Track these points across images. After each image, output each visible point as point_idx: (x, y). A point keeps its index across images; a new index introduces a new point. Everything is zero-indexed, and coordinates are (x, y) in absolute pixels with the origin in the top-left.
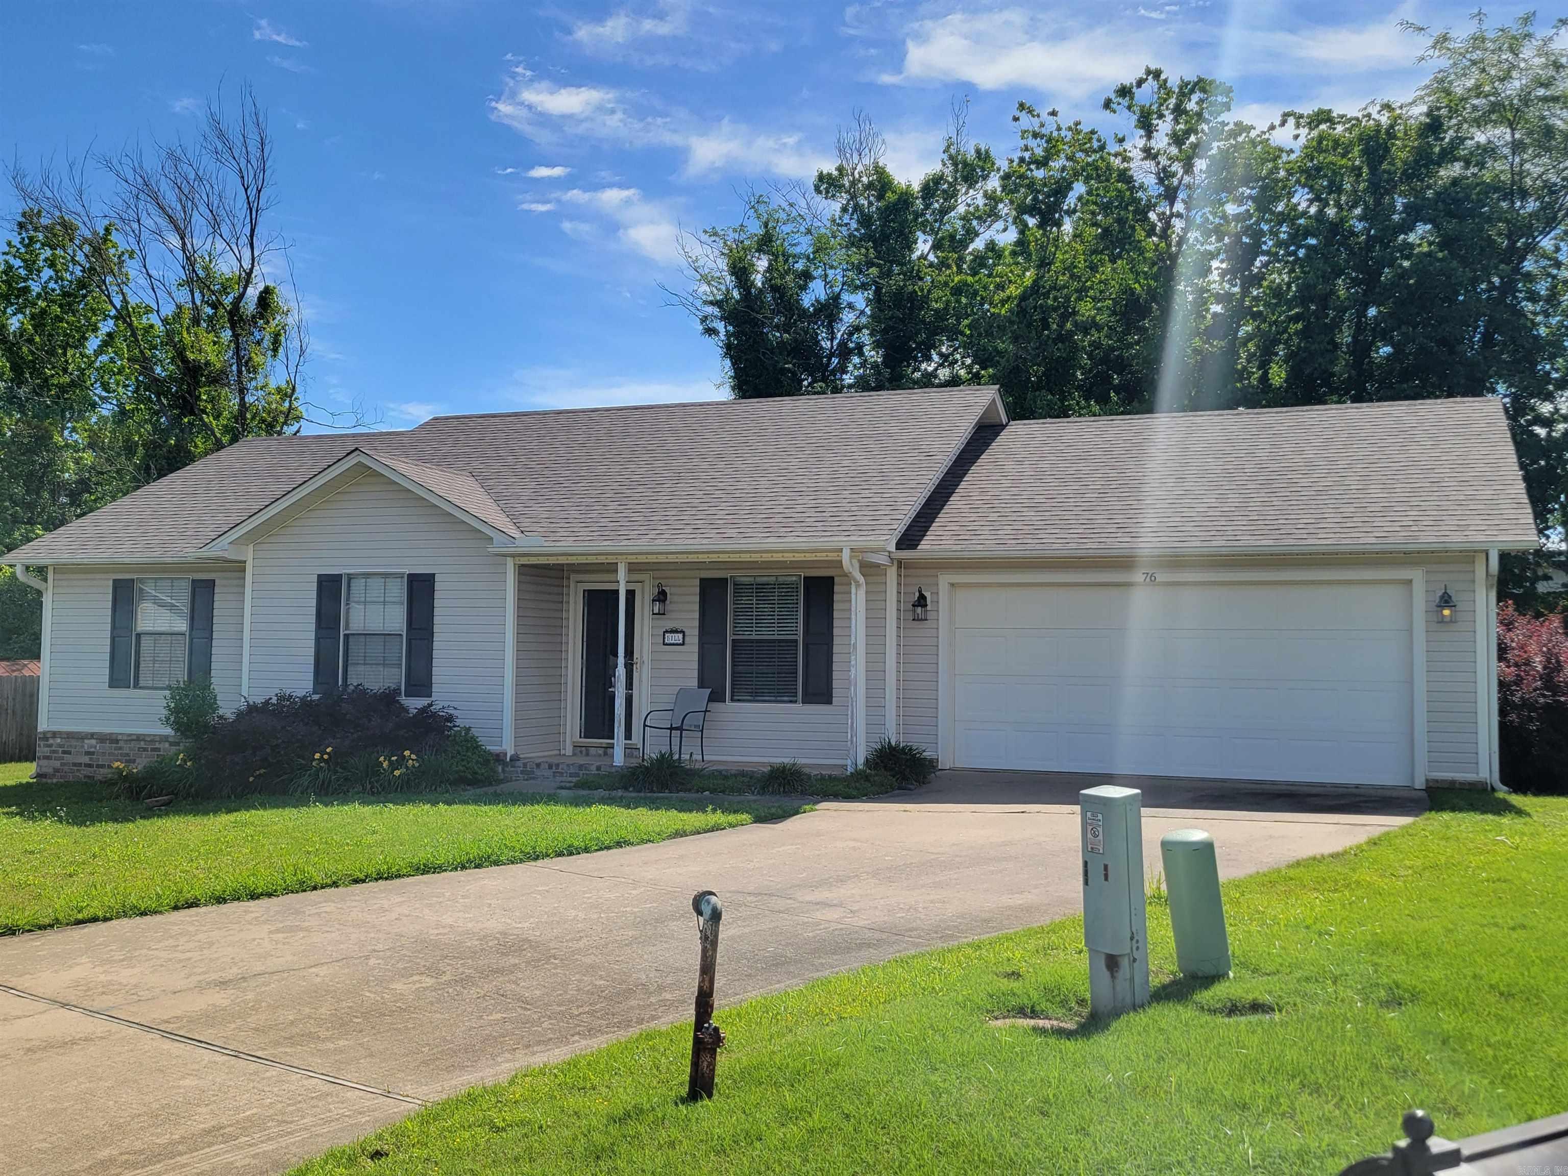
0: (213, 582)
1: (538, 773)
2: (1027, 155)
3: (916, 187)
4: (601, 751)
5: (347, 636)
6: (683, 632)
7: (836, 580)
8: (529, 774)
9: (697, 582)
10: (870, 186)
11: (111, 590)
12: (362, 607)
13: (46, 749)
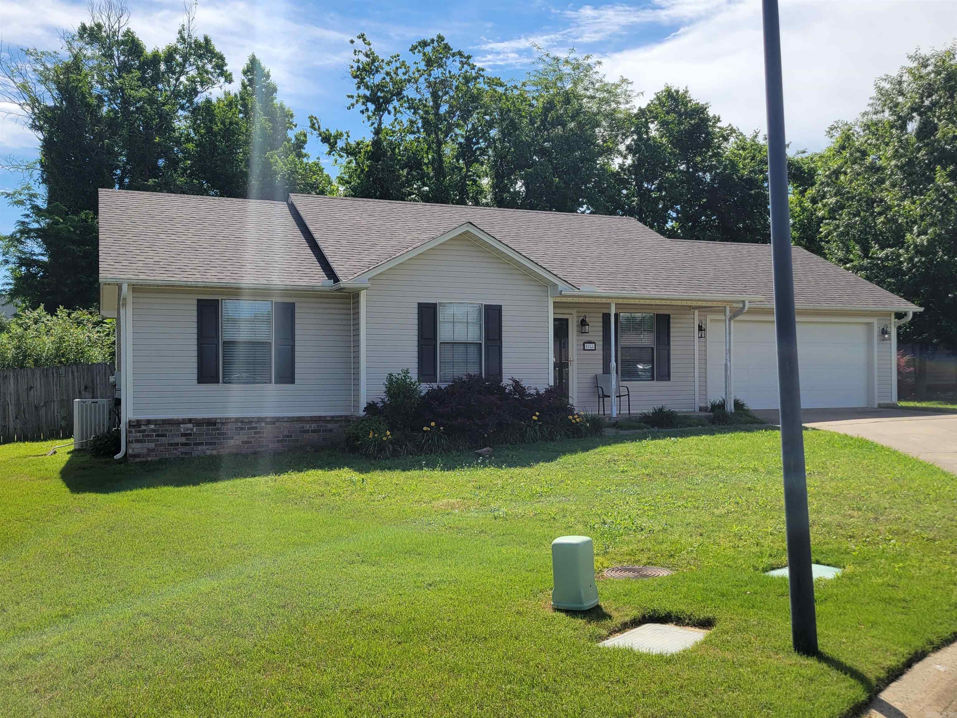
0: (293, 304)
5: (441, 343)
6: (594, 343)
9: (601, 315)
11: (195, 308)
12: (451, 325)
13: (138, 434)
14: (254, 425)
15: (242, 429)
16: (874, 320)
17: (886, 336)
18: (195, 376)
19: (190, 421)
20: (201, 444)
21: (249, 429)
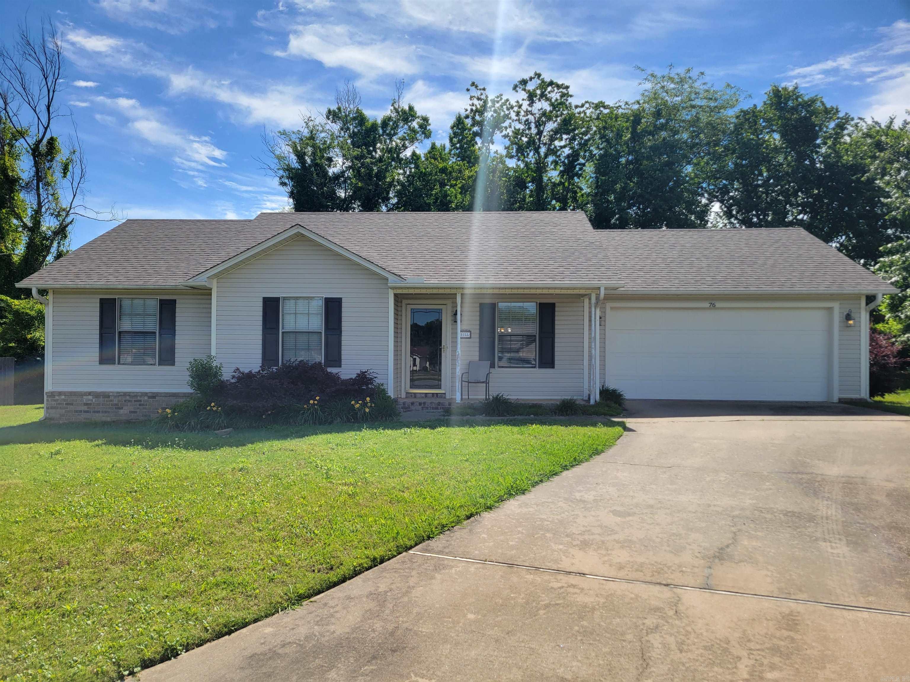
0: (175, 301)
1: (412, 408)
2: (474, 108)
3: (379, 122)
4: (423, 395)
5: (283, 333)
6: (470, 332)
7: (557, 305)
8: (407, 408)
9: (478, 305)
10: (354, 119)
11: (98, 305)
12: (293, 316)
13: (53, 403)
14: (139, 398)
15: (129, 401)
16: (836, 306)
17: (851, 322)
18: (97, 359)
19: (90, 394)
20: (98, 412)
21: (135, 401)
